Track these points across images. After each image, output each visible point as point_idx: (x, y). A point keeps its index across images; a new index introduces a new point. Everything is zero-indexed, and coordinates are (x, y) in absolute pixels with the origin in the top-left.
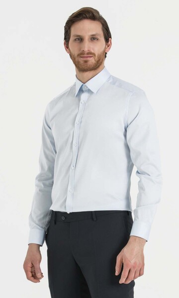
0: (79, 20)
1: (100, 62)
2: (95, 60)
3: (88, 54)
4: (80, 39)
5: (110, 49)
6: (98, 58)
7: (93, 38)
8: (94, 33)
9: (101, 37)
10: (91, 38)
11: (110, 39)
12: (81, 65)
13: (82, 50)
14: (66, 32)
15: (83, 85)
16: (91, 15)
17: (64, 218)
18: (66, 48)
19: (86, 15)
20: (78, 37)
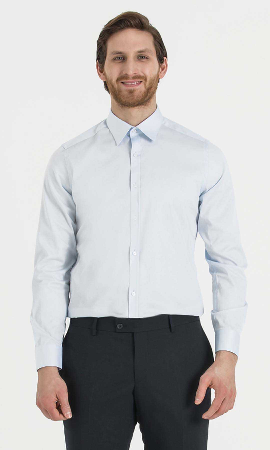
4: (122, 58)
5: (165, 73)
7: (141, 56)
8: (142, 48)
9: (152, 55)
10: (138, 57)
13: (125, 73)
14: (99, 50)
15: (132, 128)
16: (137, 22)
17: (122, 327)
18: (100, 73)
19: (130, 22)
20: (119, 55)
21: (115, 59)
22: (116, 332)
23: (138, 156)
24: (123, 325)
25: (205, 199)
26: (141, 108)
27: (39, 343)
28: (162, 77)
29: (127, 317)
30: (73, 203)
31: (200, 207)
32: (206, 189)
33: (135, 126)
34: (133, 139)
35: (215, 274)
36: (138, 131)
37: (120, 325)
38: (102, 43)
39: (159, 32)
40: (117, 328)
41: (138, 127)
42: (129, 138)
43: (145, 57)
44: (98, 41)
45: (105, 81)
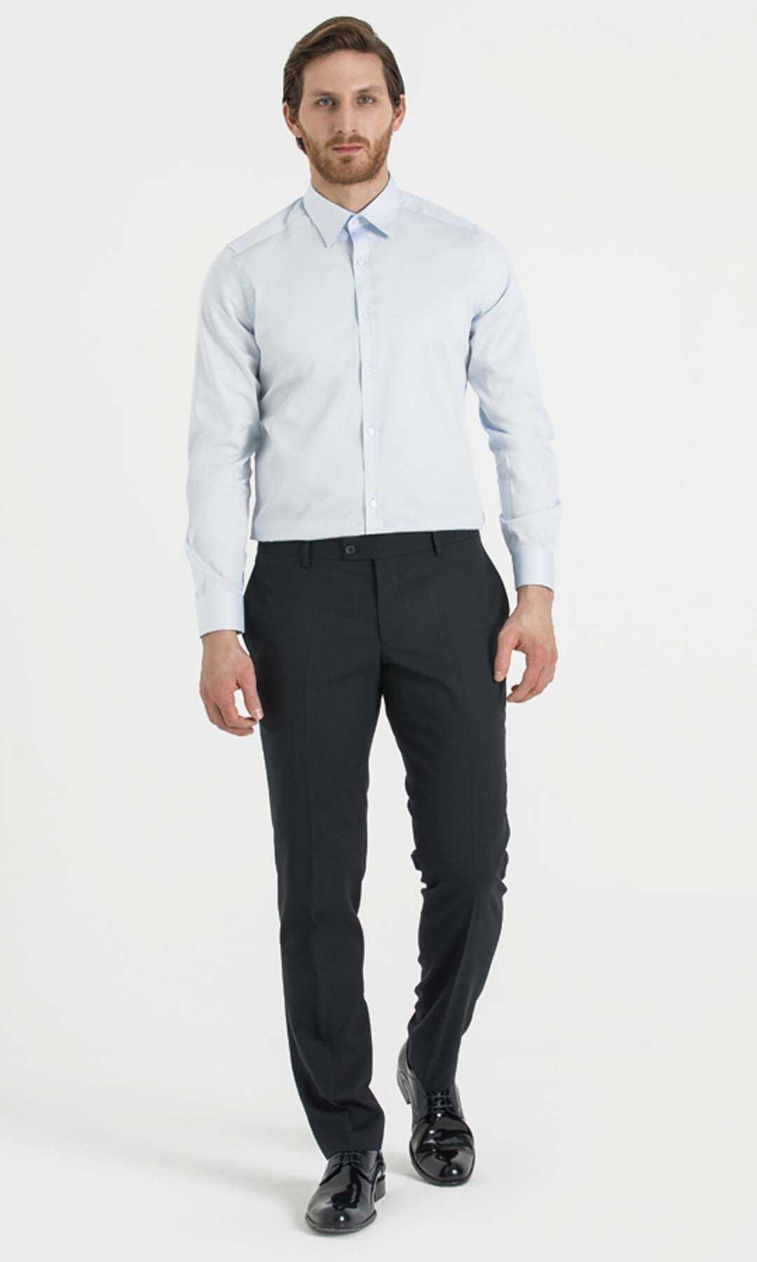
0: (326, 52)
1: (380, 160)
2: (369, 157)
3: (351, 140)
4: (330, 102)
5: (401, 121)
6: (376, 149)
7: (364, 98)
8: (365, 85)
9: (382, 94)
10: (359, 98)
11: (401, 96)
12: (334, 170)
13: (336, 130)
14: (288, 83)
15: (351, 217)
16: (356, 39)
17: (354, 550)
18: (291, 124)
19: (342, 39)
20: (325, 97)
21: (317, 103)
22: (342, 559)
23: (365, 264)
24: (356, 547)
25: (480, 327)
26: (365, 184)
27: (203, 590)
28: (397, 129)
29: (362, 533)
30: (256, 348)
31: (472, 340)
32: (481, 312)
33: (357, 213)
34: (354, 234)
35: (501, 452)
36: (362, 219)
37: (348, 547)
38: (294, 72)
39: (393, 51)
40: (345, 552)
41: (363, 213)
42: (346, 233)
43: (369, 98)
44: (285, 70)
45: (299, 136)
